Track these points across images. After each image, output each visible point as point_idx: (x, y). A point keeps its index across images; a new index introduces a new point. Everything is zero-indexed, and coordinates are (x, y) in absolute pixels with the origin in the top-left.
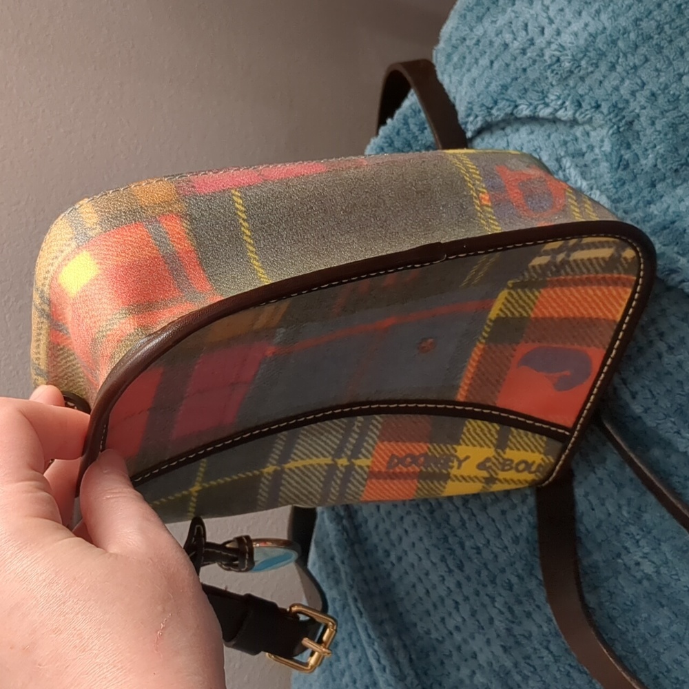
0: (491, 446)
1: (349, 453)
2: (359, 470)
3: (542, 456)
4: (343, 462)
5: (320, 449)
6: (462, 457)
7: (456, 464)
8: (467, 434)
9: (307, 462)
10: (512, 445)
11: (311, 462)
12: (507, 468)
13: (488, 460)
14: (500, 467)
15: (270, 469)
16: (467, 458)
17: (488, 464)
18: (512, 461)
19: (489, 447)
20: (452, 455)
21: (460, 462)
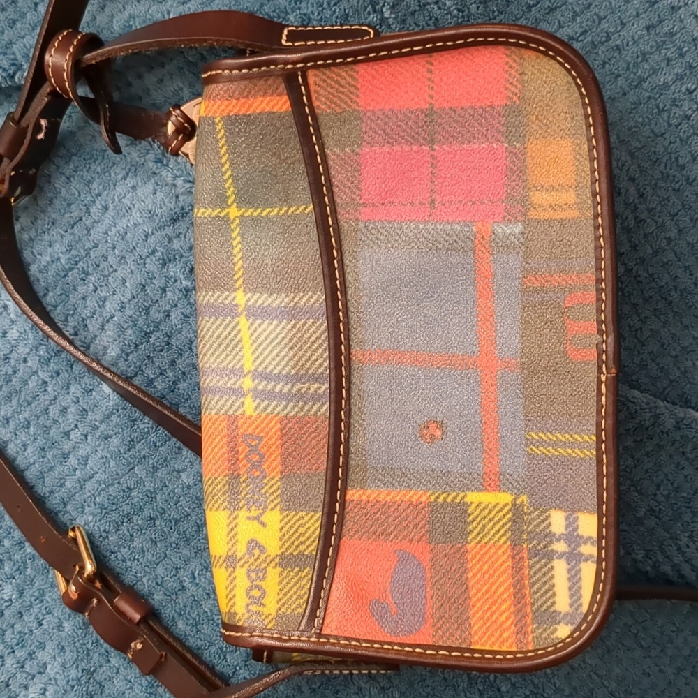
0: (283, 549)
1: (260, 388)
2: (238, 404)
3: (274, 613)
4: (248, 383)
5: (266, 353)
6: (263, 519)
7: (254, 513)
8: (297, 517)
9: (246, 343)
10: (285, 574)
11: (247, 346)
12: (253, 575)
13: (263, 549)
14: (253, 568)
15: (241, 298)
16: (263, 524)
17: (257, 552)
18: (263, 579)
19: (281, 548)
20: (266, 507)
21: (257, 518)
